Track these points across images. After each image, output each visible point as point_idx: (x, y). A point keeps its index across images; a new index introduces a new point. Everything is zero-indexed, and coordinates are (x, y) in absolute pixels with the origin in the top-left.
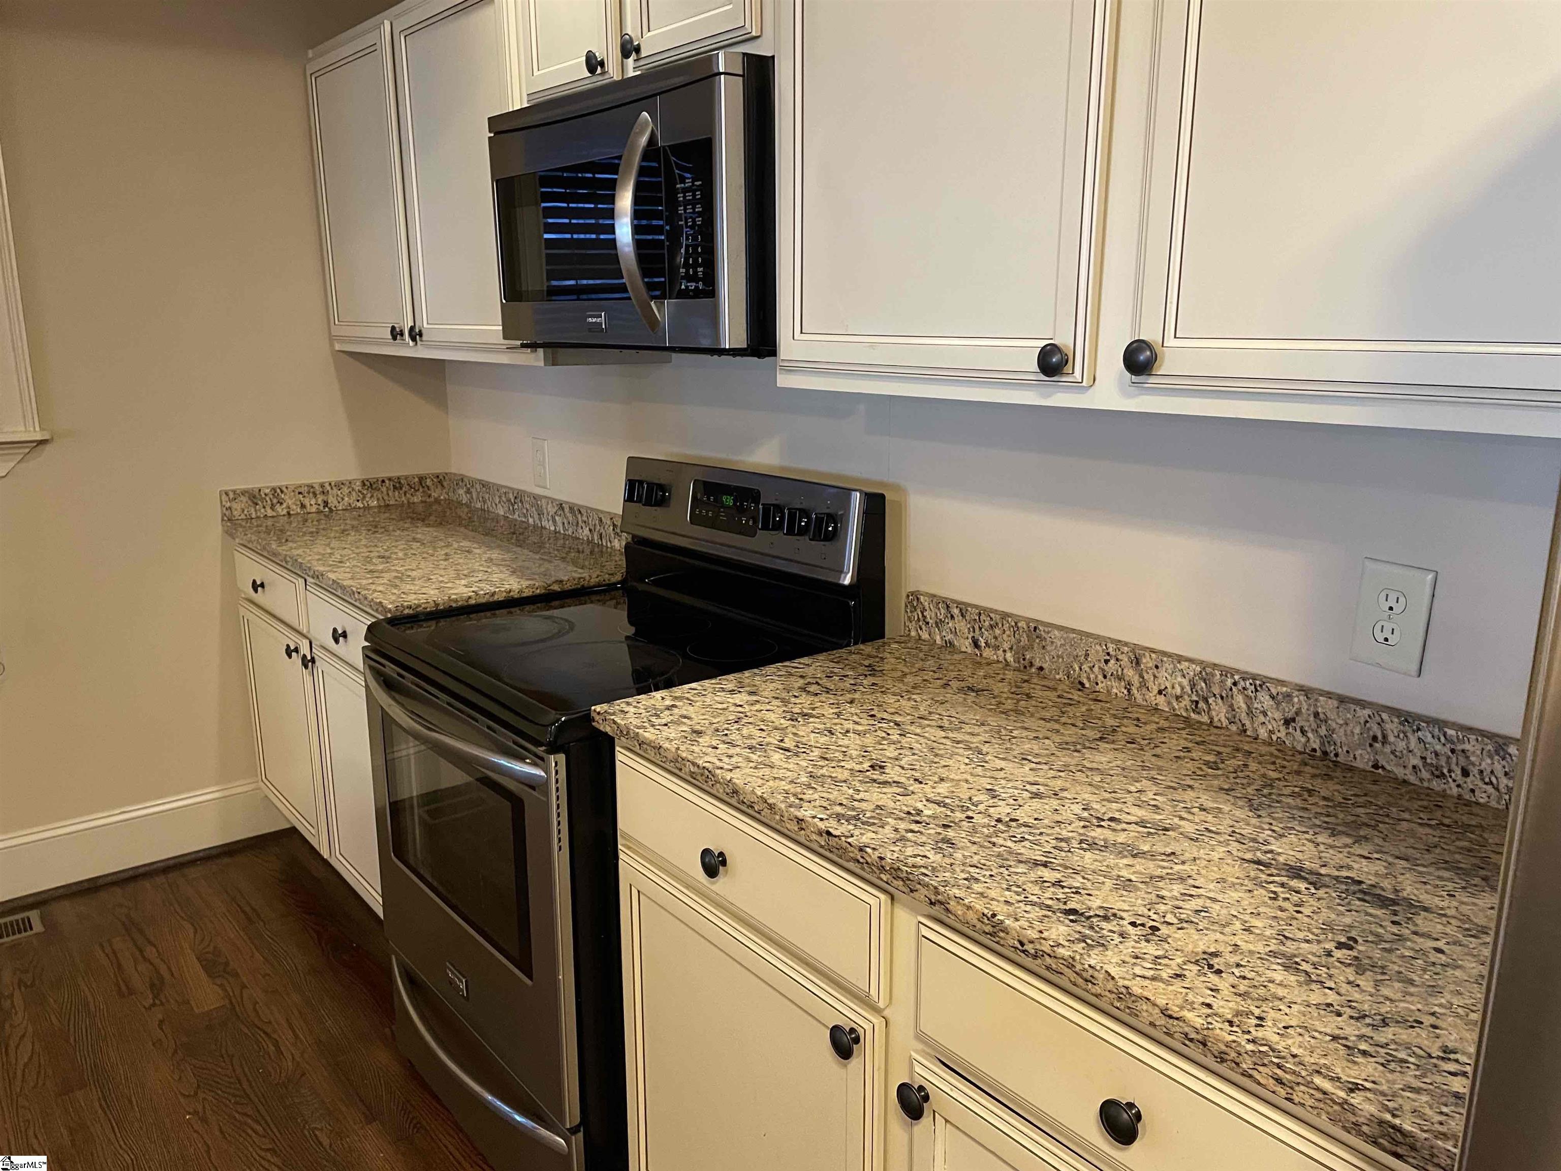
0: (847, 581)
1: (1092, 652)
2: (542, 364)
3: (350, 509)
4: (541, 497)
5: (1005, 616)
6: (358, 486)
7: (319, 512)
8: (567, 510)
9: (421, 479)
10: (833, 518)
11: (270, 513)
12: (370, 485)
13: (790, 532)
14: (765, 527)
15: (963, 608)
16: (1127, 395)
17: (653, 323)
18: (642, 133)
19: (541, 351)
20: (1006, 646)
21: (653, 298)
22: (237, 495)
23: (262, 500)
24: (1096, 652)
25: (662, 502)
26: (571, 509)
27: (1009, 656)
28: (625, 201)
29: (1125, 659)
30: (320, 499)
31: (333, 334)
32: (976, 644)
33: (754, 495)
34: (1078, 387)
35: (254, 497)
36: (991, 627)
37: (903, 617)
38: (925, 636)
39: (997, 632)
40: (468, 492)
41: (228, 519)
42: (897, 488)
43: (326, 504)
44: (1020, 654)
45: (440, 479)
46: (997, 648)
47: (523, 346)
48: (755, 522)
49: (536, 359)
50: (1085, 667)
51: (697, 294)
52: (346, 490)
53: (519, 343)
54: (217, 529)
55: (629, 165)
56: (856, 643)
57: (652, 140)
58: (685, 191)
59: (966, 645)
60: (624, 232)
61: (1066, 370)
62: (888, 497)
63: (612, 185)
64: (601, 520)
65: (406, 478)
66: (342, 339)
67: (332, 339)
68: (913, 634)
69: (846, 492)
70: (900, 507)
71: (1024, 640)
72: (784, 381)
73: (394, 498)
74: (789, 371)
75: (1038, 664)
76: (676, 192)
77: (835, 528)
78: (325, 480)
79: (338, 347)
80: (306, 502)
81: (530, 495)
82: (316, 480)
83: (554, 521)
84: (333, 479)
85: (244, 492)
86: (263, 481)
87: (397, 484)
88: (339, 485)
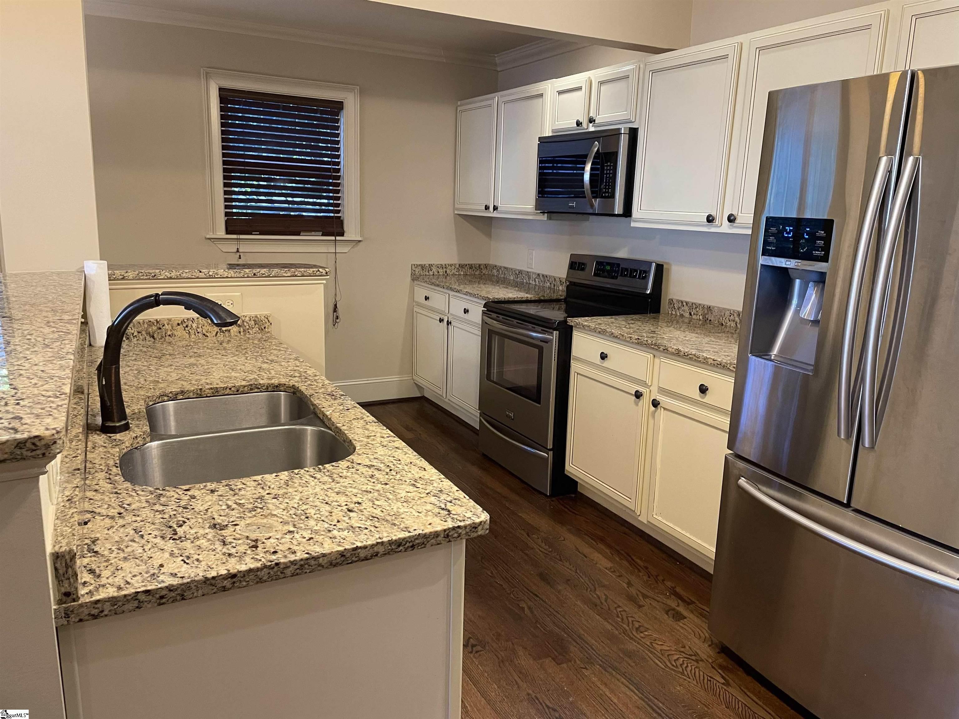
0: (648, 292)
1: (726, 313)
2: (546, 219)
3: (454, 275)
4: (530, 272)
5: (700, 305)
6: (457, 266)
7: (444, 275)
8: (541, 276)
9: (480, 265)
10: (645, 272)
11: (427, 274)
12: (462, 266)
13: (630, 277)
14: (621, 275)
15: (687, 303)
16: (730, 228)
17: (592, 206)
18: (595, 147)
19: (546, 215)
20: (700, 314)
21: (594, 197)
22: (418, 266)
23: (425, 268)
24: (727, 313)
25: (583, 269)
26: (543, 276)
27: (701, 317)
28: (588, 167)
29: (736, 315)
30: (444, 270)
31: (456, 206)
32: (690, 314)
33: (618, 265)
34: (717, 226)
35: (423, 267)
36: (696, 308)
37: (667, 307)
38: (674, 313)
39: (698, 309)
40: (498, 271)
41: (413, 274)
42: (668, 264)
43: (446, 272)
44: (704, 315)
45: (486, 266)
46: (697, 315)
47: (541, 213)
48: (618, 274)
49: (545, 217)
50: (724, 318)
51: (608, 197)
52: (453, 267)
53: (539, 212)
54: (409, 279)
55: (590, 157)
56: (650, 313)
57: (598, 150)
58: (607, 166)
59: (687, 315)
60: (587, 177)
61: (714, 221)
62: (665, 266)
63: (584, 163)
64: (555, 279)
65: (474, 264)
66: (458, 209)
67: (454, 209)
68: (670, 312)
69: (650, 263)
70: (668, 270)
71: (706, 312)
72: (633, 224)
73: (469, 272)
74: (635, 221)
75: (709, 319)
76: (604, 166)
77: (646, 275)
78: (447, 263)
79: (456, 213)
80: (440, 271)
81: (525, 271)
82: (443, 263)
83: (535, 281)
84: (450, 263)
85: (420, 265)
86: (426, 262)
87: (471, 266)
88: (451, 265)
